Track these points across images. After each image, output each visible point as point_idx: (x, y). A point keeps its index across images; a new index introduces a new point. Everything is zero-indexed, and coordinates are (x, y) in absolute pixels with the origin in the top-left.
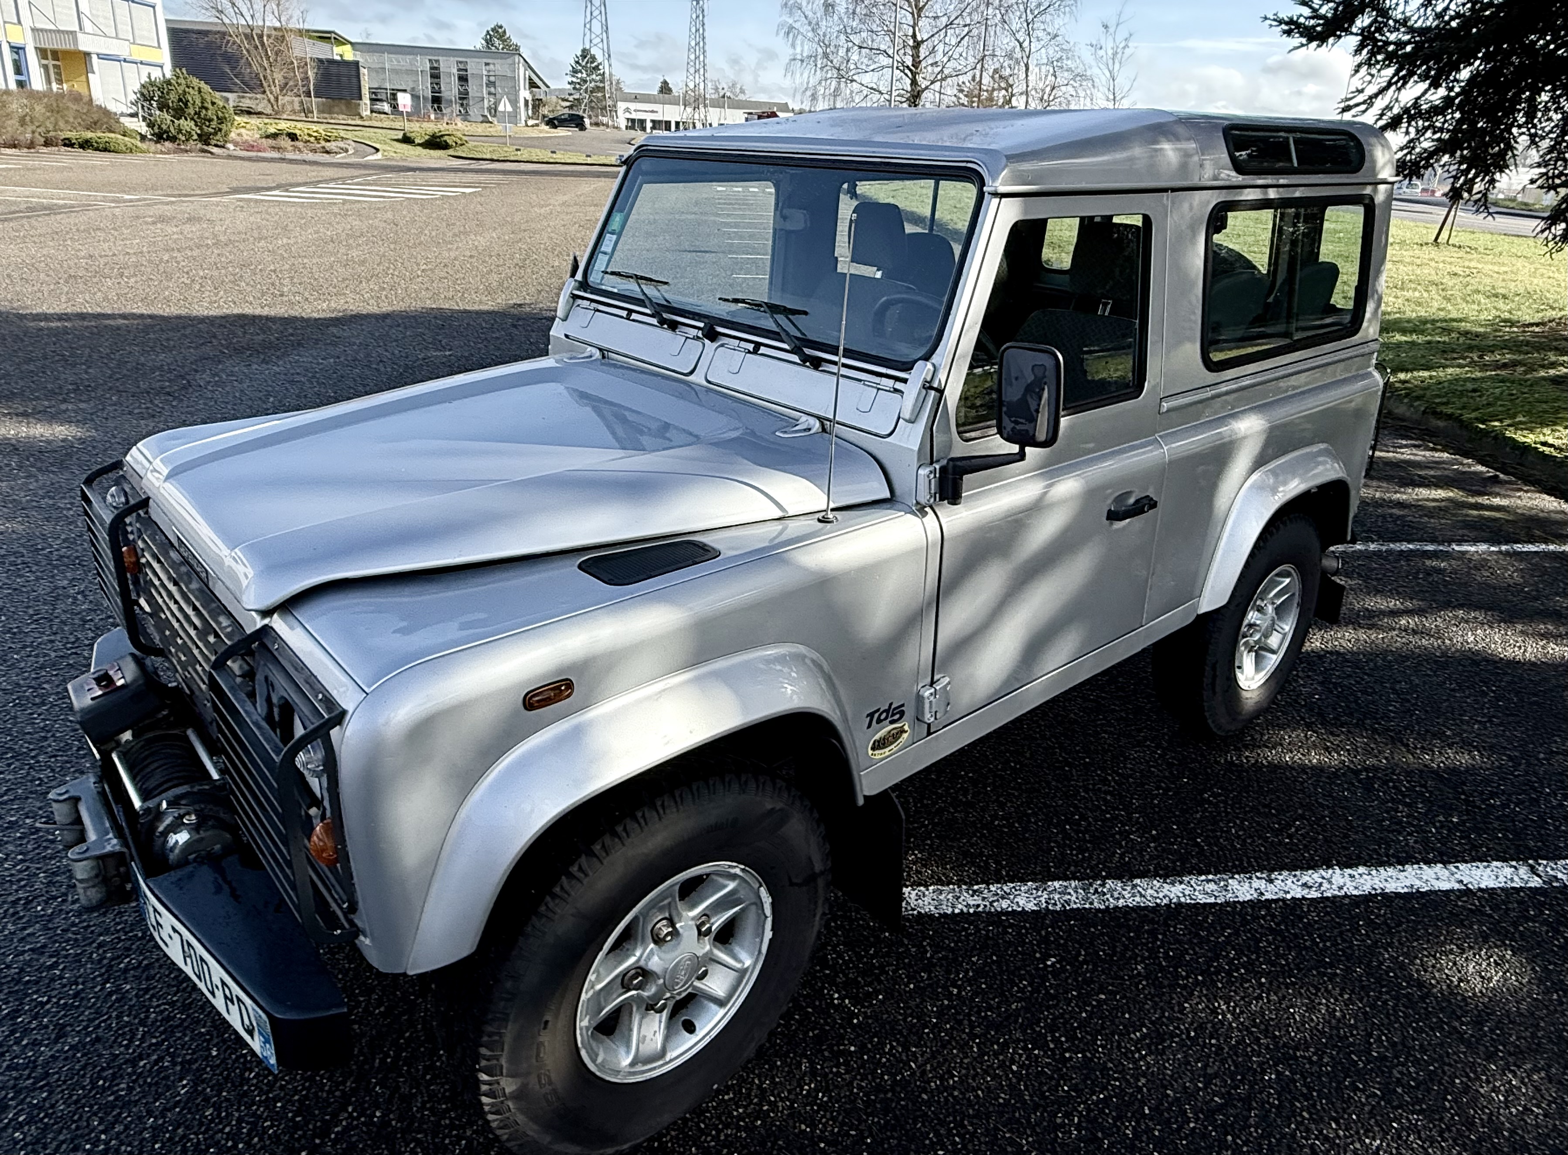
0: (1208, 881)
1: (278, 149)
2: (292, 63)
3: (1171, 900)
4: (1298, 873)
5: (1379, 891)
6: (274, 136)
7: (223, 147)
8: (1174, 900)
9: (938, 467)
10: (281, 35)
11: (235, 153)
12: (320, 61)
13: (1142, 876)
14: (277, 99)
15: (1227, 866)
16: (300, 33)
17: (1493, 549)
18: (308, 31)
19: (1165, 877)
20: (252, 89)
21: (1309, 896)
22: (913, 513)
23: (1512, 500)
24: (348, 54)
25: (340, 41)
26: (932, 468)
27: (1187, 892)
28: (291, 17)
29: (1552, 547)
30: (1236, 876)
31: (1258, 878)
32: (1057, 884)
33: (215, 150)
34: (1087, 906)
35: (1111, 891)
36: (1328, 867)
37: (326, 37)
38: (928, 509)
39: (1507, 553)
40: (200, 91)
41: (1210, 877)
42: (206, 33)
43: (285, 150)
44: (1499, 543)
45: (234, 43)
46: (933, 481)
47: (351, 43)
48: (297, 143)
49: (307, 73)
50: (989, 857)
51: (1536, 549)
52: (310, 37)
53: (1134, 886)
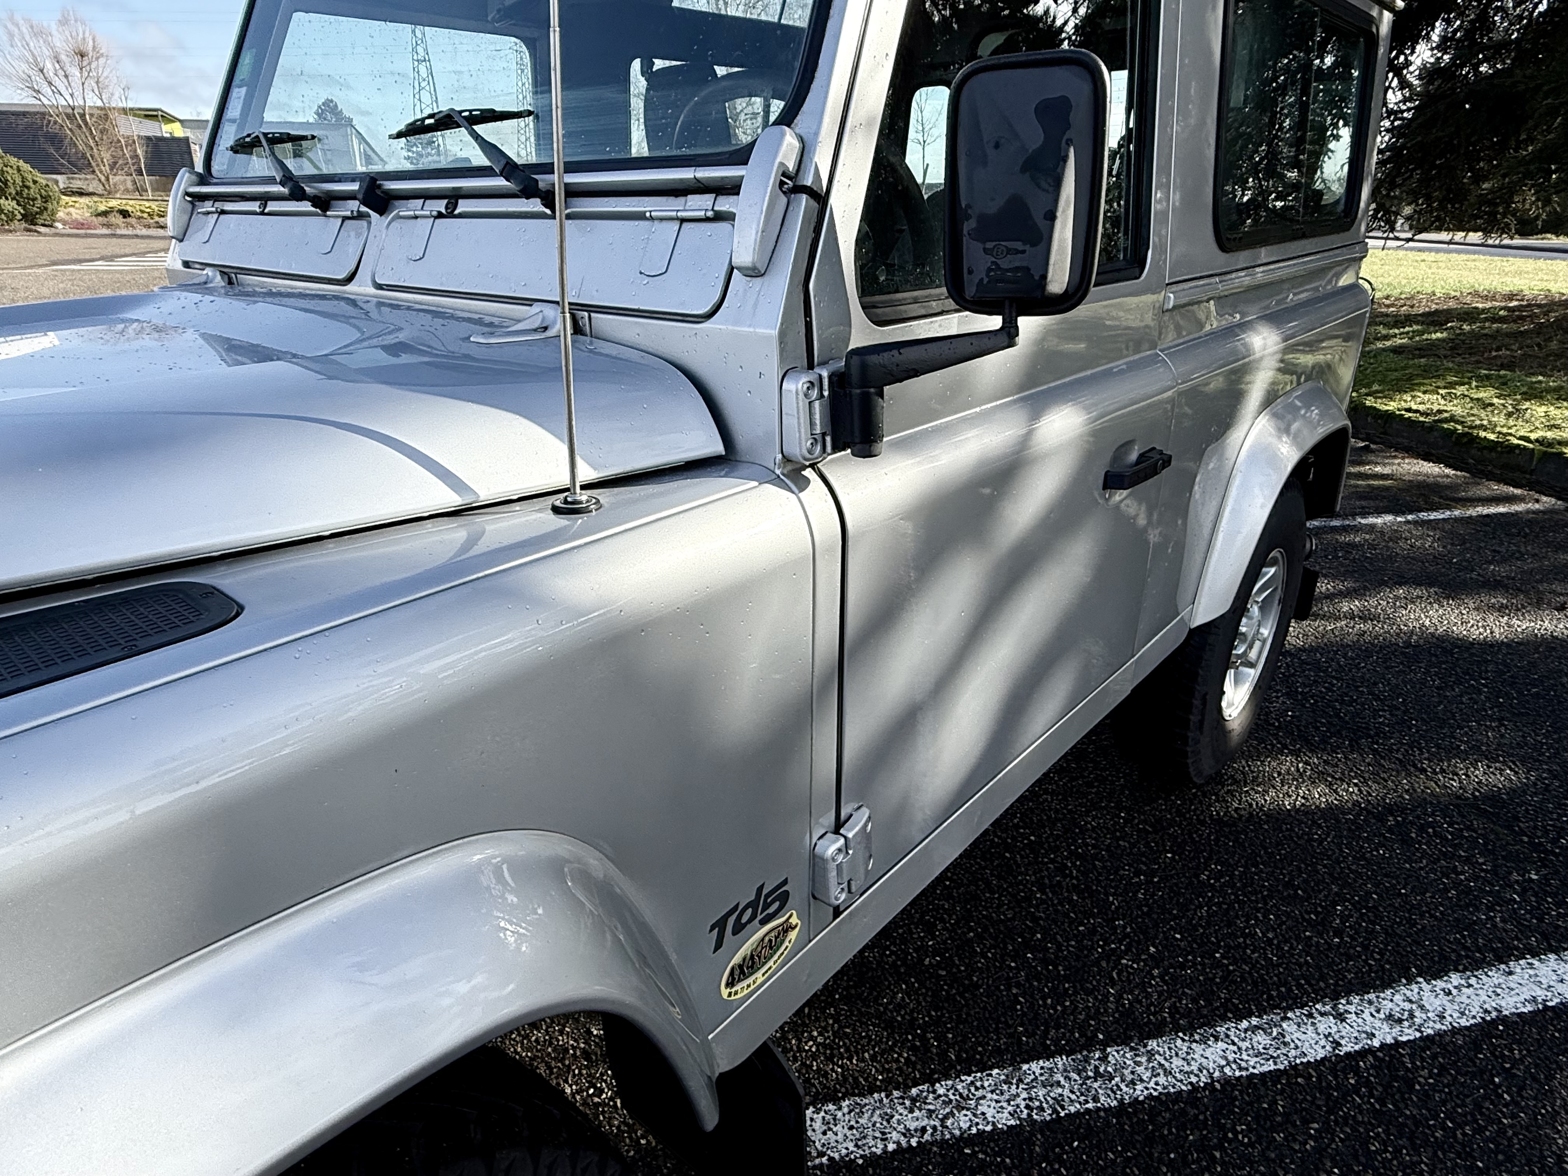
0: (1254, 1029)
1: (108, 226)
2: (119, 141)
3: (1211, 1075)
4: (1372, 996)
5: (1494, 1014)
6: (105, 214)
7: (51, 226)
8: (1217, 1074)
9: (825, 374)
10: (104, 114)
11: (64, 231)
12: (148, 138)
13: (1157, 1032)
14: (108, 179)
15: (1270, 997)
16: (124, 111)
17: (1399, 519)
18: (131, 109)
19: (1190, 1030)
20: (80, 170)
21: (1404, 1039)
22: (777, 482)
23: (1394, 467)
24: (178, 131)
25: (168, 119)
26: (812, 376)
27: (1231, 1057)
28: (112, 94)
29: (1457, 513)
30: (1290, 1015)
31: (1322, 1014)
32: (1035, 1067)
33: (42, 229)
34: (1090, 1106)
35: (1120, 1068)
36: (1410, 981)
37: (152, 115)
38: (808, 473)
39: (1415, 523)
40: (19, 170)
41: (1255, 1021)
42: (24, 114)
43: (118, 226)
44: (1403, 513)
45: (56, 122)
46: (817, 404)
47: (180, 121)
48: (129, 220)
49: (135, 150)
50: (925, 1027)
51: (1442, 516)
52: (135, 115)
53: (1151, 1055)
